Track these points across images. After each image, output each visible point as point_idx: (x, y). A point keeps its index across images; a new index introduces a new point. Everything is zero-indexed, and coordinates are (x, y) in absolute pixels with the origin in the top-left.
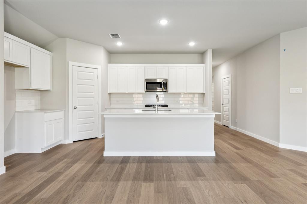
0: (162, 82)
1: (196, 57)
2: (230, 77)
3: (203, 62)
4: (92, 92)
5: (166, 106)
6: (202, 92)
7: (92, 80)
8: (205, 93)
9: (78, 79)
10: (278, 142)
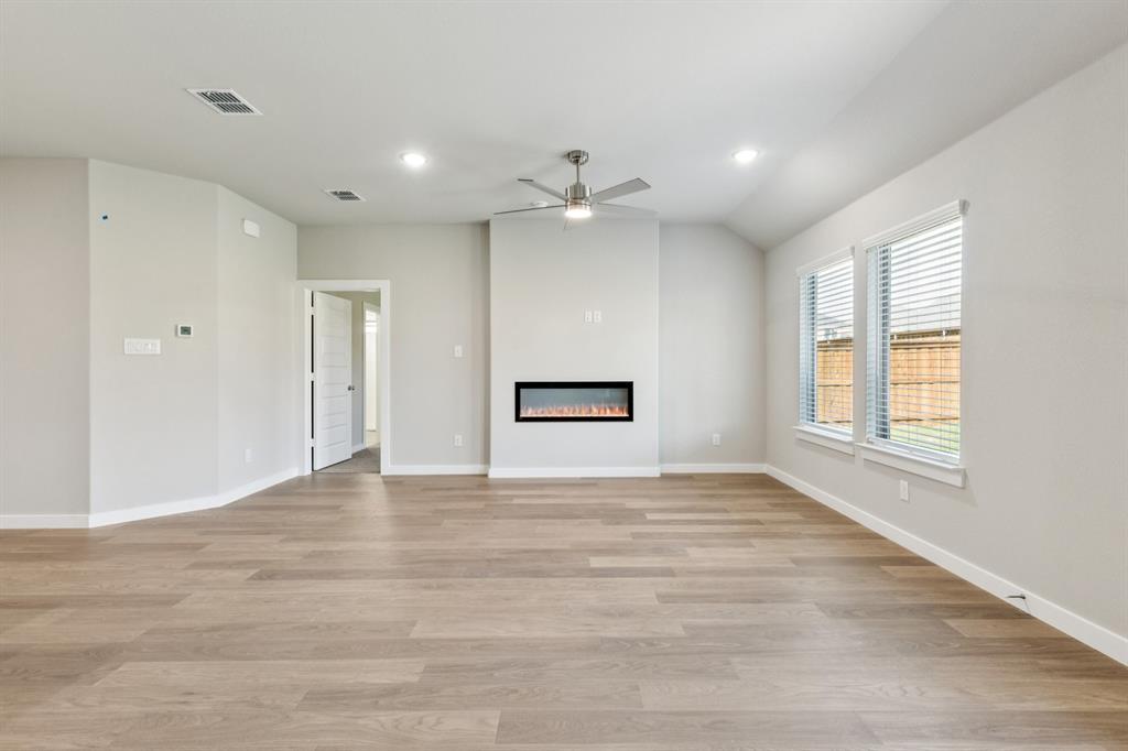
10: (86, 509)
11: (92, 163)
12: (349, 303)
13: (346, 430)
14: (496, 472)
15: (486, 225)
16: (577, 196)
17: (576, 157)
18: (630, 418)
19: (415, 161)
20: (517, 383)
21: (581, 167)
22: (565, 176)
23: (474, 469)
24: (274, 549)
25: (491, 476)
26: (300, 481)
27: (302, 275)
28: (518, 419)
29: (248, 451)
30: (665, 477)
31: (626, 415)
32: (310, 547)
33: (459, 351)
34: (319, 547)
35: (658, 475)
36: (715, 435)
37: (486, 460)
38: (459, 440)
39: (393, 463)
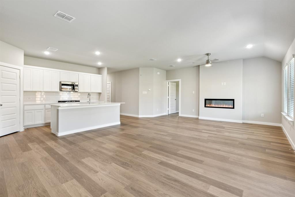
0: (75, 85)
1: (95, 70)
2: (111, 84)
3: (99, 73)
4: (15, 91)
5: (79, 101)
6: (100, 92)
7: (15, 79)
8: (101, 93)
9: (3, 78)
10: (138, 115)
11: (140, 68)
12: (175, 83)
13: (175, 108)
14: (200, 118)
15: (199, 66)
16: (208, 62)
17: (208, 54)
18: (233, 108)
19: (179, 60)
20: (205, 99)
21: (209, 56)
22: (206, 58)
23: (195, 116)
24: (157, 122)
25: (199, 118)
26: (166, 115)
27: (167, 80)
28: (205, 107)
29: (158, 109)
30: (243, 123)
31: (232, 107)
32: (162, 123)
33: (194, 92)
34: (163, 123)
35: (242, 123)
36: (262, 114)
37: (199, 115)
38: (193, 110)
39: (181, 114)
